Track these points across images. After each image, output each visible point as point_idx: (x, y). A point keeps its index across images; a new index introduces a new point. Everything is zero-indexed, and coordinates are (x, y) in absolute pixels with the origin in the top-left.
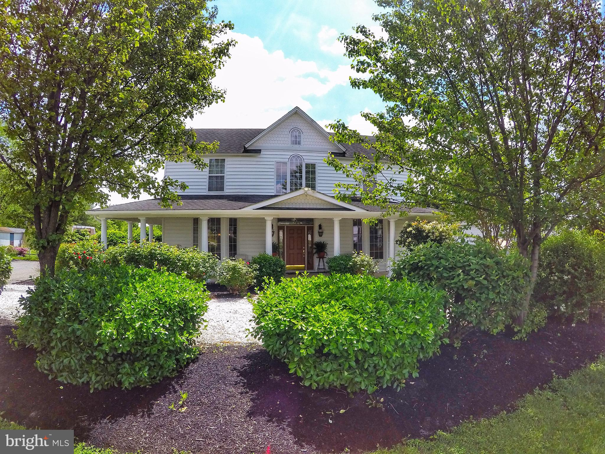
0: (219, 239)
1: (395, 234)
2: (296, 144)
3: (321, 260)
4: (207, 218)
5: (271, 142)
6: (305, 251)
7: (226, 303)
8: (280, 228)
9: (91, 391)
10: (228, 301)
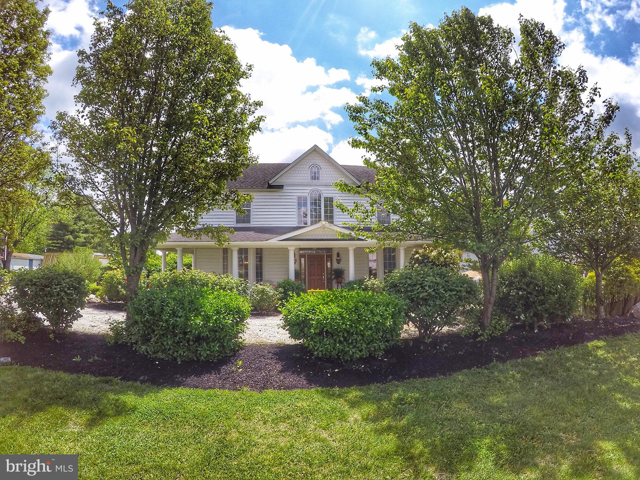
0: (246, 267)
1: (405, 260)
2: (315, 179)
3: (340, 285)
4: (237, 248)
5: (292, 178)
6: (325, 277)
7: (256, 319)
8: (301, 256)
9: (179, 363)
10: (258, 318)
